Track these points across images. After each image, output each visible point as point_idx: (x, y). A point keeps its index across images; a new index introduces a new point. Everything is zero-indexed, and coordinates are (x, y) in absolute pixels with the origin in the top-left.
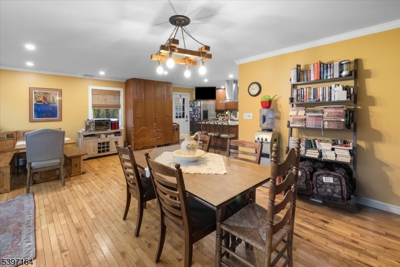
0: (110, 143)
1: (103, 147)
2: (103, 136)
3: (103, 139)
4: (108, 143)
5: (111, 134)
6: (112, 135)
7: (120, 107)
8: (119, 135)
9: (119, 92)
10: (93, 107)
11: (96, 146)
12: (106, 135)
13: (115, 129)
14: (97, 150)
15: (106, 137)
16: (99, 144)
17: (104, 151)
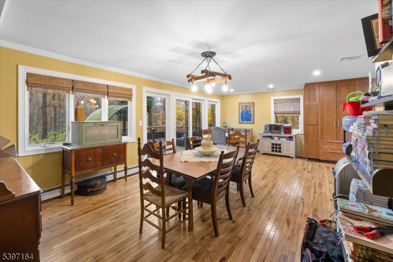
0: (282, 145)
1: (276, 148)
2: (276, 138)
3: (276, 141)
4: (280, 145)
5: (283, 137)
6: (284, 139)
7: (299, 114)
8: (290, 140)
9: (298, 99)
10: (275, 114)
11: (270, 146)
12: (279, 138)
13: (288, 134)
14: (270, 149)
15: (279, 139)
16: (273, 144)
17: (276, 151)
